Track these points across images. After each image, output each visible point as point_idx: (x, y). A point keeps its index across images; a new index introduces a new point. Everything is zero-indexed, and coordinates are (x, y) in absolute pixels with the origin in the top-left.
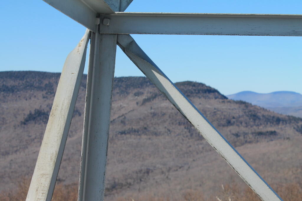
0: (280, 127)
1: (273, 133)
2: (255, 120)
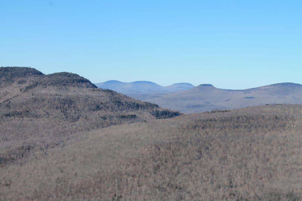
0: (139, 111)
1: (134, 116)
2: (119, 106)
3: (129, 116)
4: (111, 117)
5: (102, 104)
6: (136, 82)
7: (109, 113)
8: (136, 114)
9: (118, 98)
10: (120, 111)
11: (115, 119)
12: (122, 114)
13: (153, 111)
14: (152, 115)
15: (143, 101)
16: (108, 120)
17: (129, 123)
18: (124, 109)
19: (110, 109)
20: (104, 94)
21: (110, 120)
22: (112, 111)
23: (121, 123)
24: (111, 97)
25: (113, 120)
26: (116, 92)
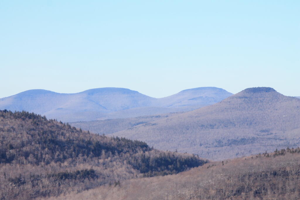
0: (101, 161)
1: (90, 174)
2: (53, 151)
3: (78, 172)
4: (35, 179)
5: (12, 147)
6: (92, 92)
7: (30, 169)
8: (95, 168)
9: (51, 132)
10: (56, 162)
11: (46, 182)
12: (62, 171)
13: (136, 159)
14: (134, 167)
15: (109, 136)
16: (28, 186)
17: (79, 192)
18: (65, 158)
19: (31, 158)
20: (16, 123)
21: (33, 186)
22: (37, 163)
23: (60, 192)
24: (34, 129)
25: (41, 186)
26: (44, 118)
